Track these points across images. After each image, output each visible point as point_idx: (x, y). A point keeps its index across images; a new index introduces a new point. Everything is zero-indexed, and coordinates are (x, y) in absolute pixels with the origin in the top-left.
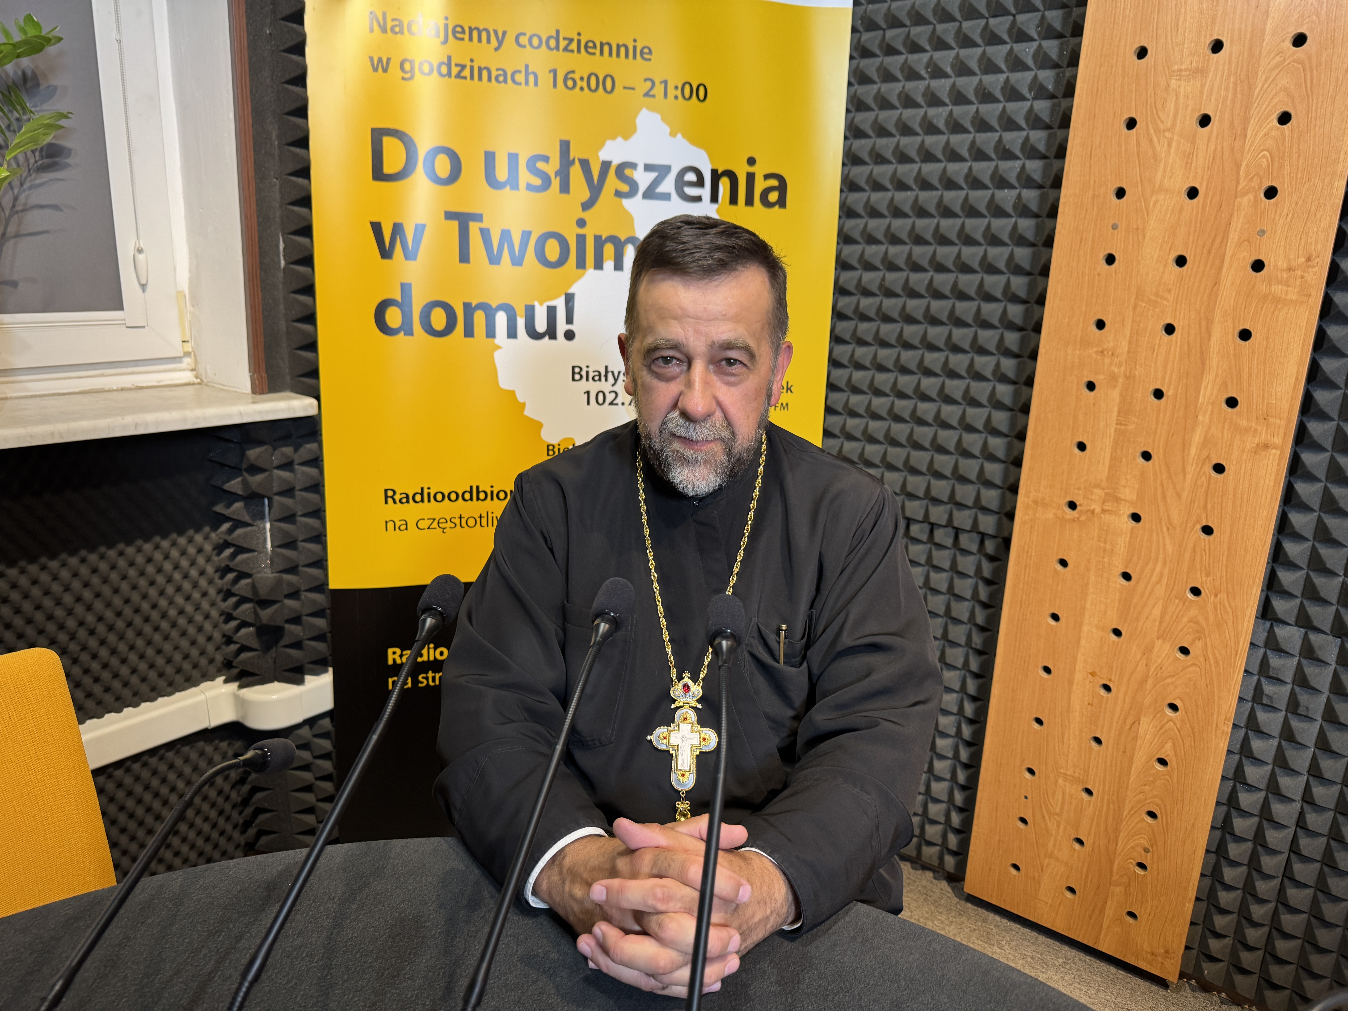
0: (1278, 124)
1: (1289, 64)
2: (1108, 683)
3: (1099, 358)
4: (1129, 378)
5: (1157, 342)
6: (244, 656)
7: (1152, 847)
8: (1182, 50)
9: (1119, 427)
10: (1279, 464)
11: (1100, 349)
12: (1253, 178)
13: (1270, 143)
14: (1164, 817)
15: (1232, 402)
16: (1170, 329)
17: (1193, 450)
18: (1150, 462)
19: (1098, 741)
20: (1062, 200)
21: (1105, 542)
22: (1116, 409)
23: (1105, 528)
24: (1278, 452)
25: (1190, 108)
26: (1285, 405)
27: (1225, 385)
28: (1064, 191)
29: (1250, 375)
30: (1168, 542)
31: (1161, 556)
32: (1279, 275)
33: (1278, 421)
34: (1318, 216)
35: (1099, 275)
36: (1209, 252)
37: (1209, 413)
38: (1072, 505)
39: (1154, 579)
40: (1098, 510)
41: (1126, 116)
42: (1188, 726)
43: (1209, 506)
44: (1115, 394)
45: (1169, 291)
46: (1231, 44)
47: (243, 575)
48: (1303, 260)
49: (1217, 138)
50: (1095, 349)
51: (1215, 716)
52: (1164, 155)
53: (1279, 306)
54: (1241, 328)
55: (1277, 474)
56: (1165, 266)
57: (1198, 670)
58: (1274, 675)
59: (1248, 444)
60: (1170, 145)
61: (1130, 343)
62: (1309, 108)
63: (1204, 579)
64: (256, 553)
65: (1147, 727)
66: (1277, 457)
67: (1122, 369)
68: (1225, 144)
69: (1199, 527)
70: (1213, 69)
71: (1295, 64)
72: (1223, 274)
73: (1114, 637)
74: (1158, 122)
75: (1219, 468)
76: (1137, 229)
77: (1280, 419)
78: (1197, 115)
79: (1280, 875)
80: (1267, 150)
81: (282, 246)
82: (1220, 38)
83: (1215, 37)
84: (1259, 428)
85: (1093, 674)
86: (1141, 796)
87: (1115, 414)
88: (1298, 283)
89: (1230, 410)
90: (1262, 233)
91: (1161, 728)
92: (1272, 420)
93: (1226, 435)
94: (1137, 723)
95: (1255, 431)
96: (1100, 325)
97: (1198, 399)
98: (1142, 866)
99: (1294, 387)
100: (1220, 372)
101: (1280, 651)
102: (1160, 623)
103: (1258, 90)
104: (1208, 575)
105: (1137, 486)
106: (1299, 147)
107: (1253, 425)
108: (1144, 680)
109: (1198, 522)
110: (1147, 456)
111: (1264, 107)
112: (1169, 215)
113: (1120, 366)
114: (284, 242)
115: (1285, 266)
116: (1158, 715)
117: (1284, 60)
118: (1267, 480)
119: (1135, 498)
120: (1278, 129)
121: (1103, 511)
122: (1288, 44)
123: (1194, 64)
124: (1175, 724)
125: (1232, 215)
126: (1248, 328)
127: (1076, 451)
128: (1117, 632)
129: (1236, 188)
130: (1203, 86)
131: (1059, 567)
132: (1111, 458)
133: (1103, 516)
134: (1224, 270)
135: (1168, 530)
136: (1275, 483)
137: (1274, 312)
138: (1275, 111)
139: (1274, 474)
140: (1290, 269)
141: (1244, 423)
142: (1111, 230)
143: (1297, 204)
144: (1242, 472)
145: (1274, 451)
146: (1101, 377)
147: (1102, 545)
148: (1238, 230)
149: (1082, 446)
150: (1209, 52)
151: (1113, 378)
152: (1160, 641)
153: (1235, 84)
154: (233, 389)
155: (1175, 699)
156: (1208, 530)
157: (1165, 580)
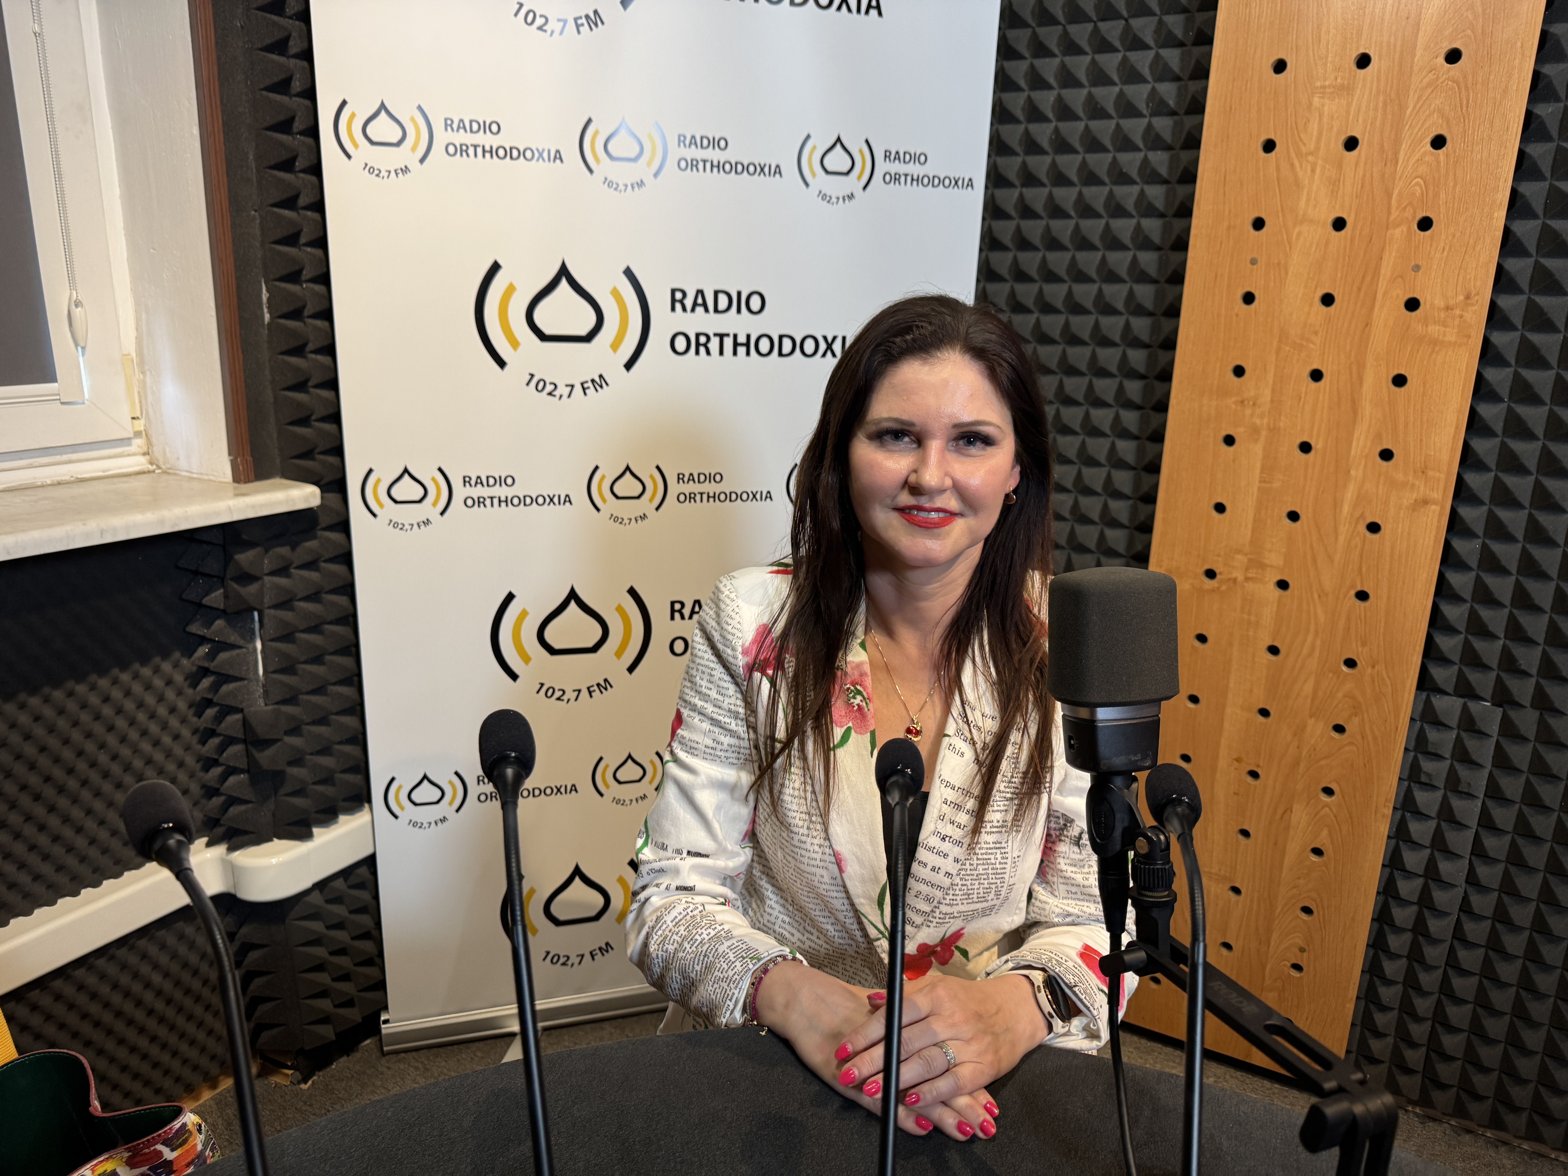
0: (1432, 149)
1: (1442, 82)
2: (1255, 769)
3: (1239, 408)
4: (1273, 430)
5: (1304, 390)
6: (234, 810)
7: (1308, 946)
8: (1325, 64)
9: (1262, 485)
10: (1439, 521)
11: (1240, 399)
12: (1406, 207)
13: (1423, 169)
14: (1321, 913)
15: (1386, 455)
16: (1316, 375)
17: (1346, 509)
18: (1298, 523)
19: (1245, 833)
20: (1193, 232)
21: (1249, 614)
22: (1258, 465)
23: (1249, 597)
24: (1438, 508)
25: (1335, 129)
26: (1445, 457)
27: (1379, 436)
28: (1195, 221)
29: (1406, 425)
30: (1320, 611)
31: (1312, 627)
32: (1436, 314)
33: (1437, 475)
34: (1477, 249)
35: (1237, 315)
36: (1359, 289)
37: (1362, 466)
38: (1211, 574)
39: (1305, 651)
40: (1240, 578)
41: (1264, 138)
42: (1346, 811)
43: (1364, 569)
44: (1258, 449)
45: (1316, 333)
46: (1380, 59)
47: (227, 710)
48: (1461, 298)
49: (1366, 164)
50: (1234, 399)
51: (1375, 798)
52: (1306, 182)
53: (1437, 349)
54: (1396, 372)
55: (1437, 533)
56: (1311, 305)
57: (1355, 750)
58: (1433, 751)
59: (1405, 501)
60: (1313, 171)
61: (1273, 391)
62: (1465, 132)
63: (1360, 649)
64: (246, 682)
65: (1300, 815)
66: (1437, 513)
67: (1265, 421)
68: (1374, 170)
69: (1353, 592)
70: (1360, 86)
71: (1450, 83)
72: (1375, 314)
73: (1261, 719)
74: (1300, 144)
75: (1374, 528)
76: (1279, 264)
77: (1439, 471)
78: (1343, 138)
79: (1443, 965)
80: (1421, 177)
81: (265, 296)
82: (1367, 51)
83: (1362, 51)
84: (1417, 483)
85: (1238, 760)
86: (1295, 891)
87: (1257, 471)
88: (1457, 322)
89: (1385, 463)
90: (1417, 268)
91: (1316, 815)
92: (1430, 473)
93: (1380, 491)
94: (1289, 812)
95: (1413, 485)
96: (1239, 371)
97: (1350, 453)
98: (1297, 967)
99: (1454, 437)
100: (1374, 421)
101: (1438, 724)
102: (1313, 700)
103: (1410, 110)
104: (1364, 644)
105: (1284, 550)
106: (1455, 175)
107: (1411, 478)
108: (1296, 763)
109: (1352, 586)
110: (1293, 516)
111: (1417, 129)
112: (1314, 249)
113: (1262, 416)
114: (268, 290)
115: (1443, 305)
116: (1312, 801)
117: (1438, 78)
118: (1427, 540)
119: (1282, 563)
120: (1432, 154)
121: (1247, 579)
122: (1441, 60)
123: (1339, 80)
124: (1331, 809)
125: (1383, 249)
126: (1403, 372)
127: (1214, 514)
128: (1264, 713)
129: (1388, 218)
130: (1349, 105)
131: (1197, 644)
132: (1254, 521)
133: (1246, 584)
134: (1376, 310)
135: (1319, 596)
136: (1435, 541)
137: (1431, 355)
138: (1428, 135)
139: (1434, 533)
140: (1448, 308)
141: (1400, 477)
142: (1249, 265)
143: (1454, 236)
144: (1399, 531)
145: (1433, 507)
146: (1241, 430)
147: (1246, 616)
148: (1391, 264)
149: (1220, 508)
150: (1354, 67)
151: (1255, 431)
152: (1313, 720)
153: (1385, 104)
154: (206, 477)
155: (1330, 782)
156: (1362, 596)
157: (1317, 653)
